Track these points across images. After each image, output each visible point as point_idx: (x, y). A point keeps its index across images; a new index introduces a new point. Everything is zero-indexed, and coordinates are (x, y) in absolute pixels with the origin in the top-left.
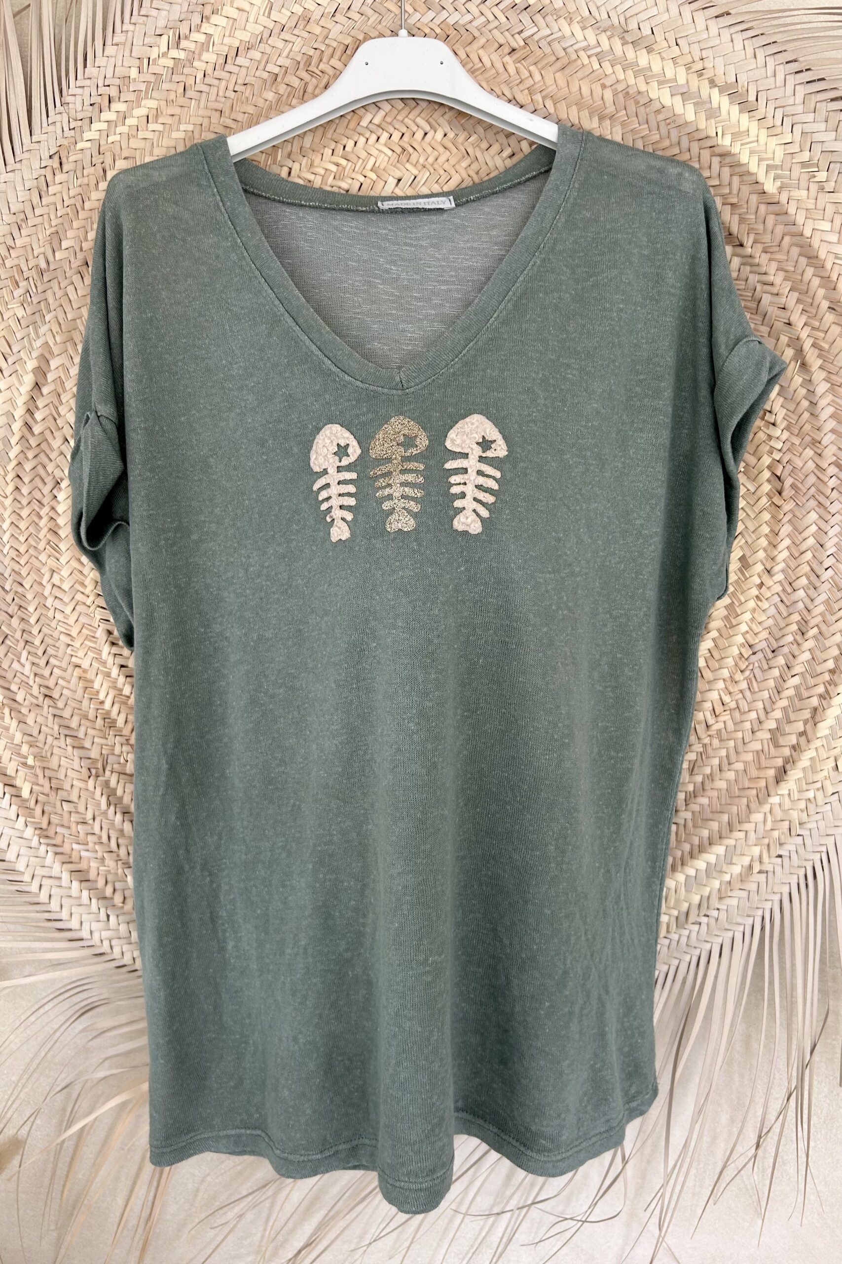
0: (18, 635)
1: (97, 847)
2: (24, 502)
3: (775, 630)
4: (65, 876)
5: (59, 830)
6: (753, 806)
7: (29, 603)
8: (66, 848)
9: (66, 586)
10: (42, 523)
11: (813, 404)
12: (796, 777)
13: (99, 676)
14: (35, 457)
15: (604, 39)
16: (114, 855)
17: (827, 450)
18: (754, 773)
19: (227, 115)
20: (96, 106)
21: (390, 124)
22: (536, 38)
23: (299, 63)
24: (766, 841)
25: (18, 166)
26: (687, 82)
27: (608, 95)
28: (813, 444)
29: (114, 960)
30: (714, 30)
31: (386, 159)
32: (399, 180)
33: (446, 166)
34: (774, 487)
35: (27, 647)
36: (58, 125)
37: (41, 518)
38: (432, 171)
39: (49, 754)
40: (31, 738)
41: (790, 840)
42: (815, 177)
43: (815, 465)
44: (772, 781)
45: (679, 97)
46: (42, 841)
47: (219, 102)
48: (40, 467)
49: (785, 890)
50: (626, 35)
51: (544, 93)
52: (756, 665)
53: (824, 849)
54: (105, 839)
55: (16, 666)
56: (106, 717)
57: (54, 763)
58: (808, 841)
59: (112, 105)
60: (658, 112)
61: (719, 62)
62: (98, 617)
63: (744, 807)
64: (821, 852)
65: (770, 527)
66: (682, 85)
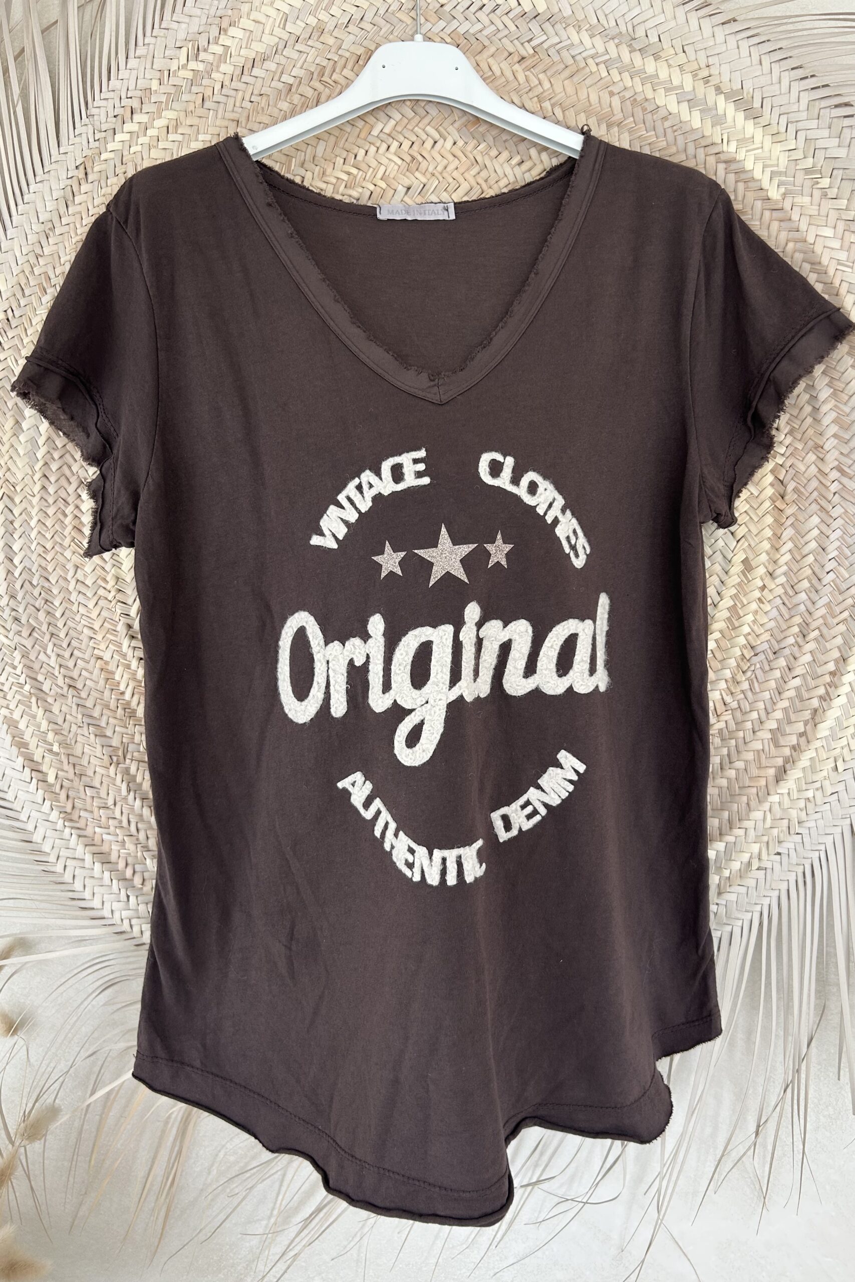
0: (44, 628)
1: (118, 831)
2: (51, 501)
3: (776, 631)
4: (88, 858)
5: (82, 813)
6: (752, 804)
7: (54, 597)
8: (89, 831)
9: (89, 582)
10: (67, 521)
11: (816, 410)
12: (796, 777)
13: (119, 667)
14: (61, 457)
15: (611, 46)
16: (134, 838)
17: (828, 455)
18: (754, 772)
19: (243, 125)
20: (119, 118)
21: (400, 133)
22: (545, 46)
23: (312, 73)
24: (765, 839)
25: (46, 175)
26: (694, 89)
27: (616, 101)
28: (816, 448)
29: (134, 938)
30: (720, 38)
31: (396, 167)
32: (409, 189)
33: (456, 174)
34: (777, 491)
35: (53, 639)
36: (84, 136)
37: (66, 516)
38: (441, 179)
39: (73, 742)
40: (56, 727)
41: (790, 838)
42: (818, 183)
43: (817, 470)
44: (771, 780)
45: (686, 104)
46: (66, 824)
47: (236, 112)
48: (65, 467)
49: (784, 887)
50: (631, 42)
51: (553, 101)
52: (758, 666)
53: (822, 847)
54: (125, 823)
55: (42, 657)
56: (126, 707)
57: (78, 752)
58: (807, 839)
59: (135, 116)
60: (665, 119)
61: (725, 69)
62: (119, 612)
63: (744, 805)
64: (819, 850)
65: (772, 530)
66: (688, 92)
